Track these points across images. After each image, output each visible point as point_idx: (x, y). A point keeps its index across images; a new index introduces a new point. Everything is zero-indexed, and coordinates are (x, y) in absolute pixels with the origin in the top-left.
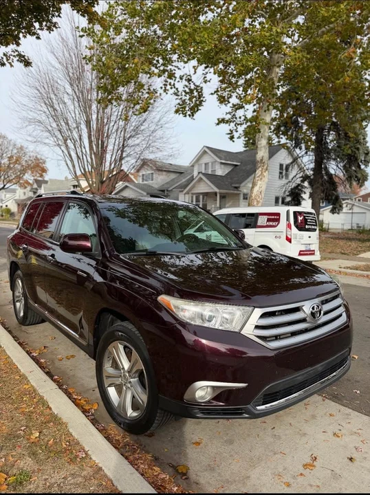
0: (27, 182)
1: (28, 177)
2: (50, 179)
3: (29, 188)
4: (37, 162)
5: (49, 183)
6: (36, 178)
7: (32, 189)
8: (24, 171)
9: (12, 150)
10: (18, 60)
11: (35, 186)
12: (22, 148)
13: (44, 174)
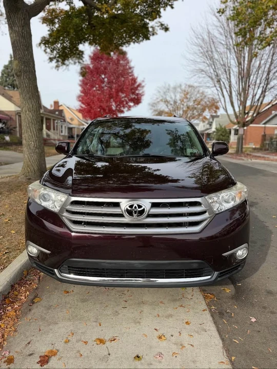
0: (205, 118)
1: (207, 114)
2: (221, 114)
3: (207, 122)
4: (213, 102)
5: (220, 117)
6: (211, 114)
7: (209, 122)
8: (203, 110)
9: (196, 95)
10: (160, 29)
11: (211, 120)
12: (203, 93)
13: (217, 110)
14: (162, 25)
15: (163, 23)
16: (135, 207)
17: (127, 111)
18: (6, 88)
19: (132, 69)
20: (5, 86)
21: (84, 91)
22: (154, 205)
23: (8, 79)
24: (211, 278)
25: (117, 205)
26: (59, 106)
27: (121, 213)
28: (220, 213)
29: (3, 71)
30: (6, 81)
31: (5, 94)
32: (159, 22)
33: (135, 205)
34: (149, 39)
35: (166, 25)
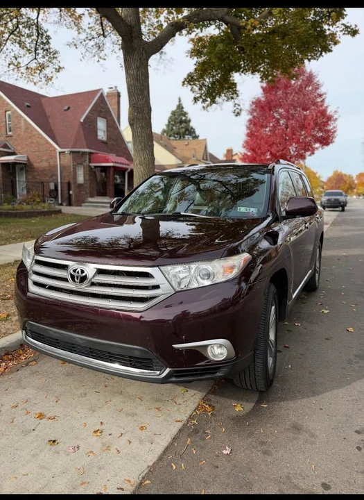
10: (345, 34)
14: (347, 27)
15: (349, 25)
16: (78, 272)
17: (310, 155)
18: (172, 138)
19: (324, 97)
20: (170, 136)
21: (250, 135)
22: (100, 272)
23: (174, 128)
24: (160, 374)
25: (64, 267)
26: (233, 156)
27: (65, 277)
28: (184, 291)
29: (170, 118)
30: (172, 129)
31: (168, 145)
32: (343, 24)
33: (79, 270)
34: (330, 51)
35: (353, 27)
